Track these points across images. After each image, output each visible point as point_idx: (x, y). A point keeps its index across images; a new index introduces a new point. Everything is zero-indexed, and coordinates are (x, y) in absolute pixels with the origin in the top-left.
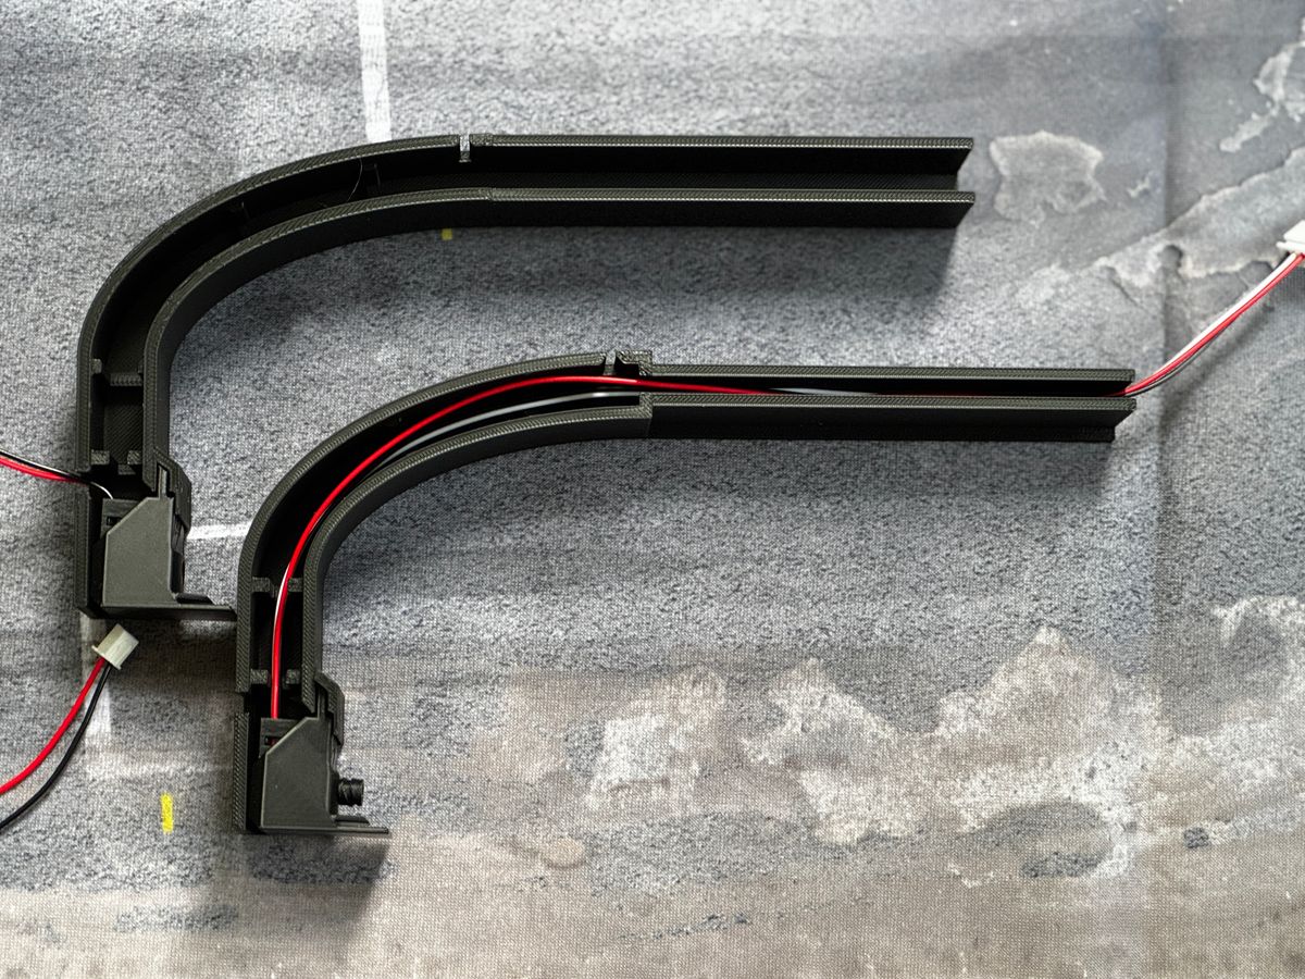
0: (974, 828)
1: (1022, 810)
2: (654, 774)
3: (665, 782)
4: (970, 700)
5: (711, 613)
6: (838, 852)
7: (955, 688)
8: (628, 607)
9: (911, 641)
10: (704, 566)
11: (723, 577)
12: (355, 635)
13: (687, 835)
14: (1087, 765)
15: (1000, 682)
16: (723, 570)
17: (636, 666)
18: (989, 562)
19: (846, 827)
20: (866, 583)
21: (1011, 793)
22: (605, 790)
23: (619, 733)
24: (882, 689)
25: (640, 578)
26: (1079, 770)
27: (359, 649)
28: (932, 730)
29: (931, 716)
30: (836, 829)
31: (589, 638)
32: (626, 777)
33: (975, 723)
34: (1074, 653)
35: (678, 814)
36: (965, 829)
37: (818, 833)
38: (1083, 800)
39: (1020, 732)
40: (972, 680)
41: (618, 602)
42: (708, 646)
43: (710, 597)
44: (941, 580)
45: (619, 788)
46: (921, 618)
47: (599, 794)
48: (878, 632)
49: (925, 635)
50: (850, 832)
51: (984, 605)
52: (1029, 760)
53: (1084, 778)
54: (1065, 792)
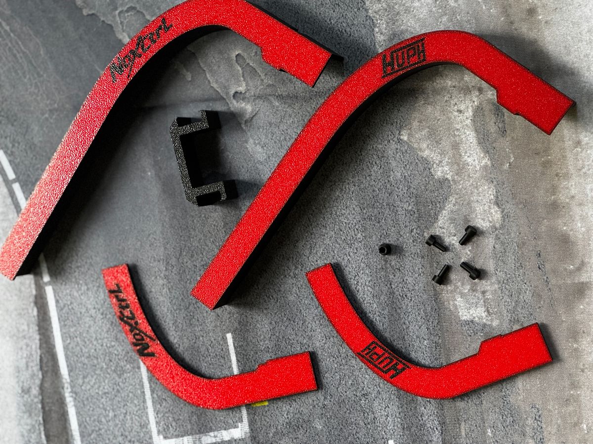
0: (488, 159)
1: (478, 139)
2: (481, 297)
3: (484, 293)
4: (435, 166)
5: (410, 280)
6: (505, 216)
7: (430, 173)
8: (412, 315)
9: (413, 193)
10: (391, 284)
11: (395, 276)
12: (437, 429)
13: (505, 281)
14: (456, 113)
15: (426, 153)
16: (392, 276)
17: (436, 309)
18: (376, 163)
19: (494, 214)
20: (390, 215)
21: (472, 145)
22: (490, 318)
23: (465, 314)
24: (434, 204)
25: (399, 311)
26: (459, 117)
27: (442, 427)
28: (449, 181)
29: (443, 182)
30: (495, 218)
31: (426, 329)
32: (483, 309)
33: (444, 163)
34: (410, 124)
35: (496, 286)
36: (489, 163)
37: (498, 225)
38: (471, 114)
39: (446, 143)
40: (426, 166)
41: (409, 319)
42: (424, 279)
43: (403, 281)
44: (385, 183)
45: (488, 312)
46: (402, 190)
47: (492, 320)
48: (410, 208)
49: (409, 187)
50: (496, 212)
51: (394, 164)
52: (457, 139)
53: (462, 114)
54: (469, 122)
